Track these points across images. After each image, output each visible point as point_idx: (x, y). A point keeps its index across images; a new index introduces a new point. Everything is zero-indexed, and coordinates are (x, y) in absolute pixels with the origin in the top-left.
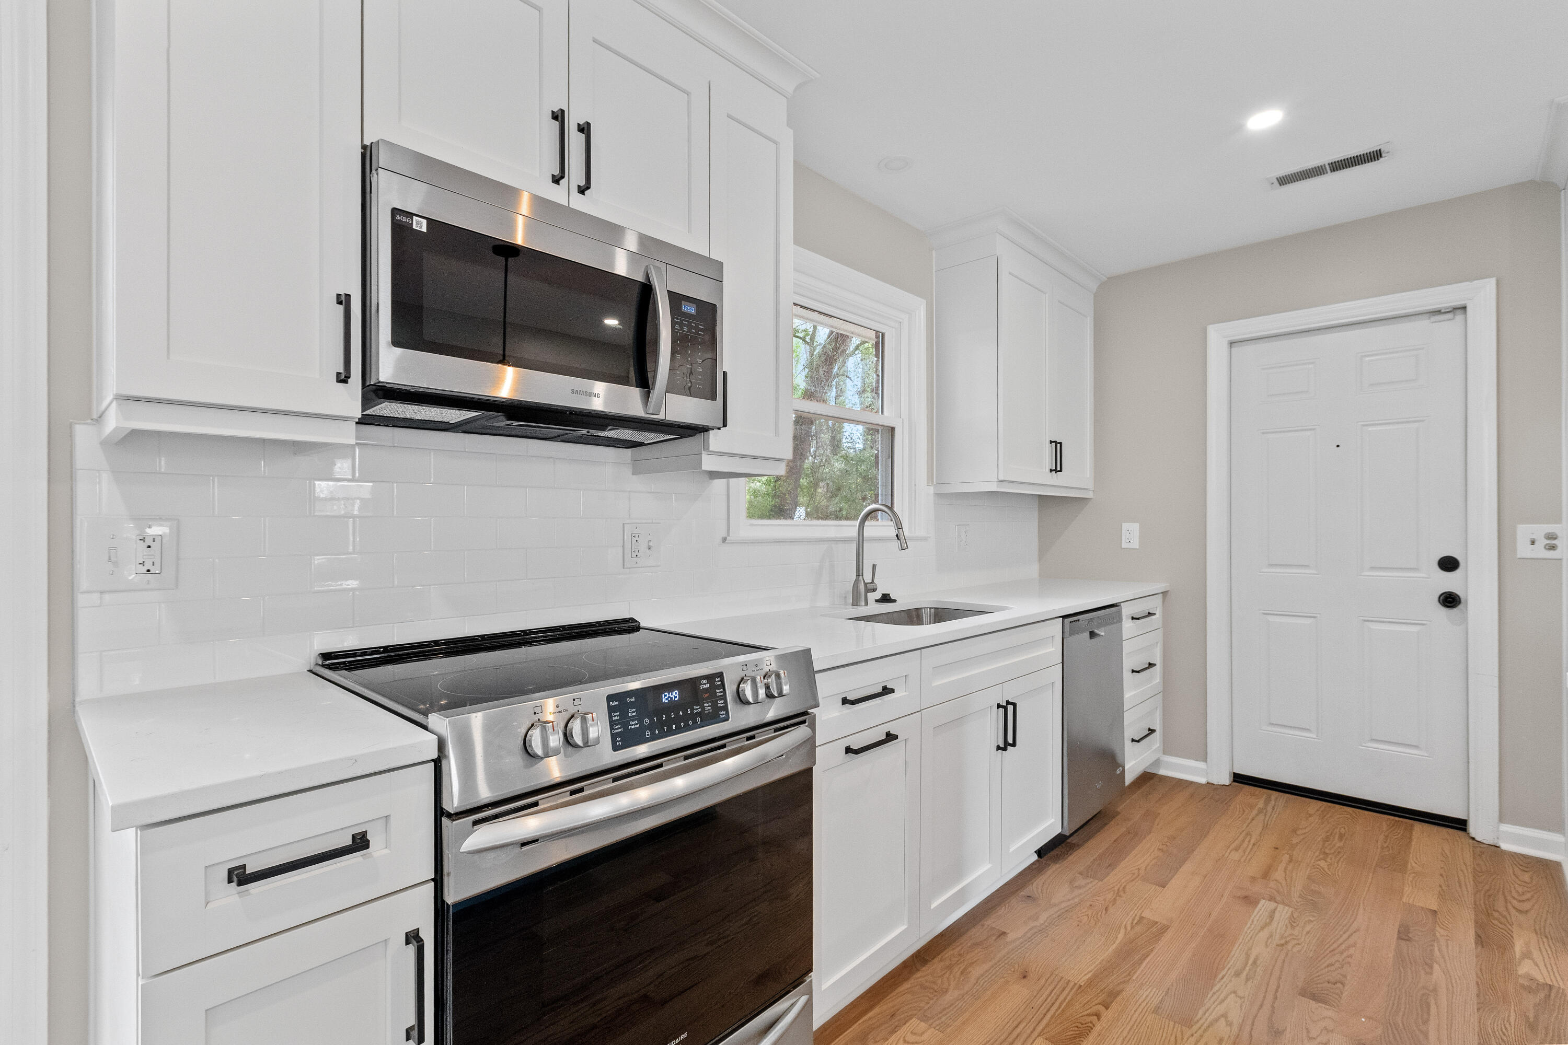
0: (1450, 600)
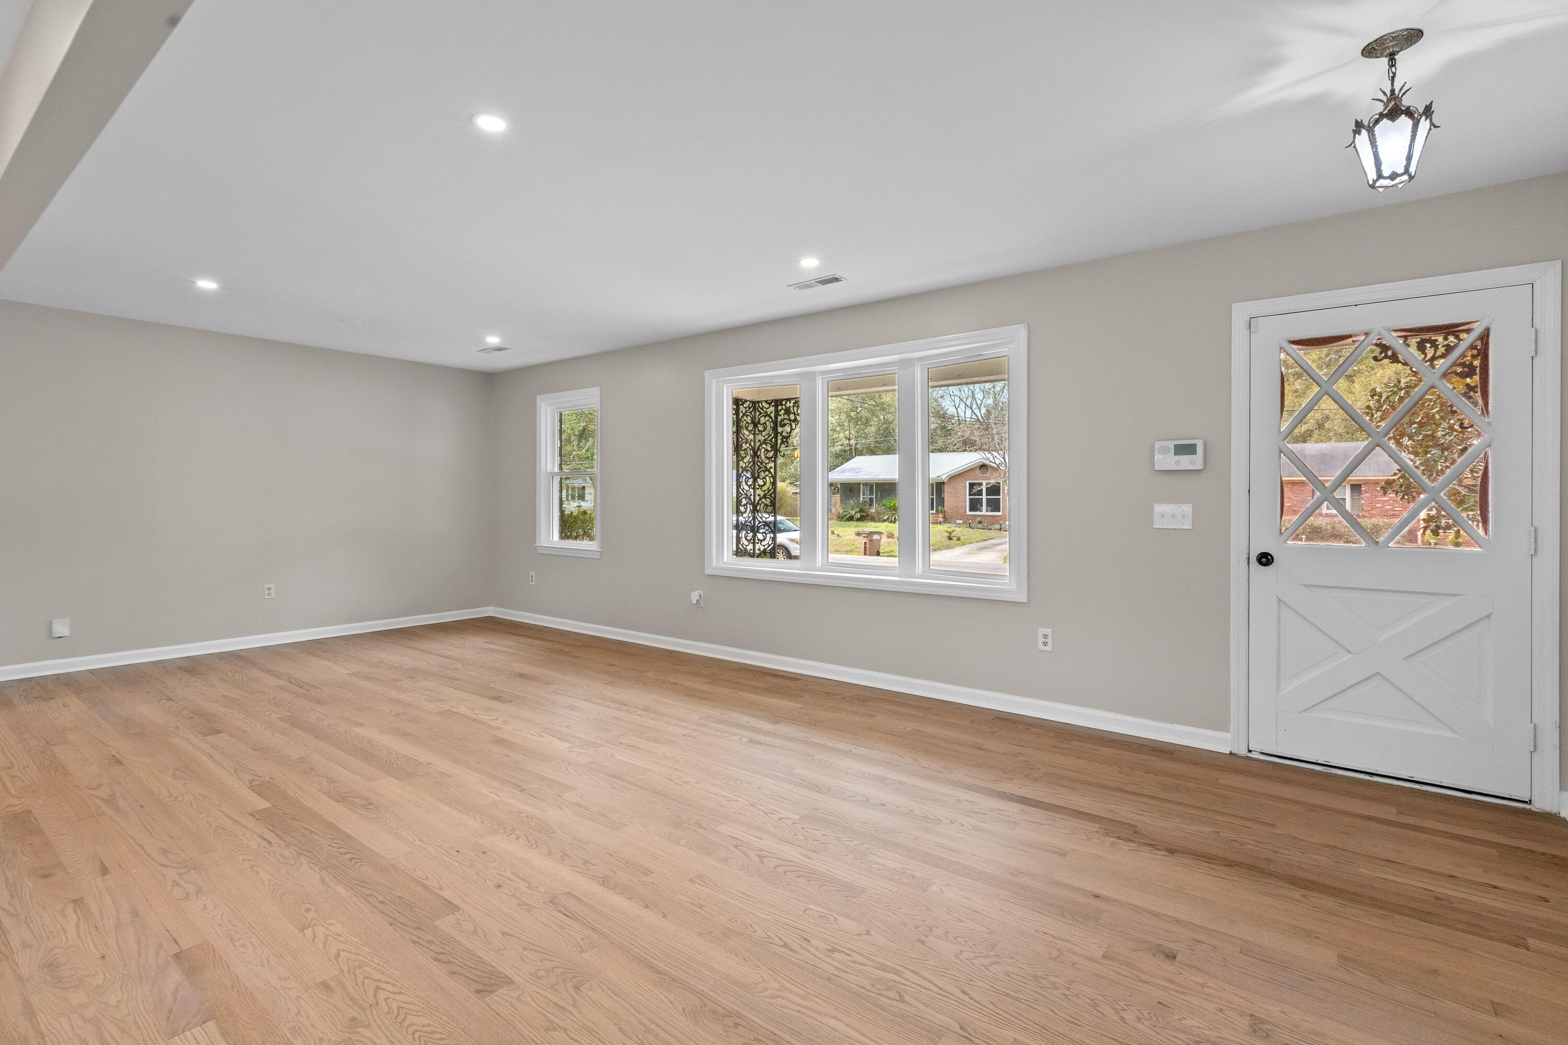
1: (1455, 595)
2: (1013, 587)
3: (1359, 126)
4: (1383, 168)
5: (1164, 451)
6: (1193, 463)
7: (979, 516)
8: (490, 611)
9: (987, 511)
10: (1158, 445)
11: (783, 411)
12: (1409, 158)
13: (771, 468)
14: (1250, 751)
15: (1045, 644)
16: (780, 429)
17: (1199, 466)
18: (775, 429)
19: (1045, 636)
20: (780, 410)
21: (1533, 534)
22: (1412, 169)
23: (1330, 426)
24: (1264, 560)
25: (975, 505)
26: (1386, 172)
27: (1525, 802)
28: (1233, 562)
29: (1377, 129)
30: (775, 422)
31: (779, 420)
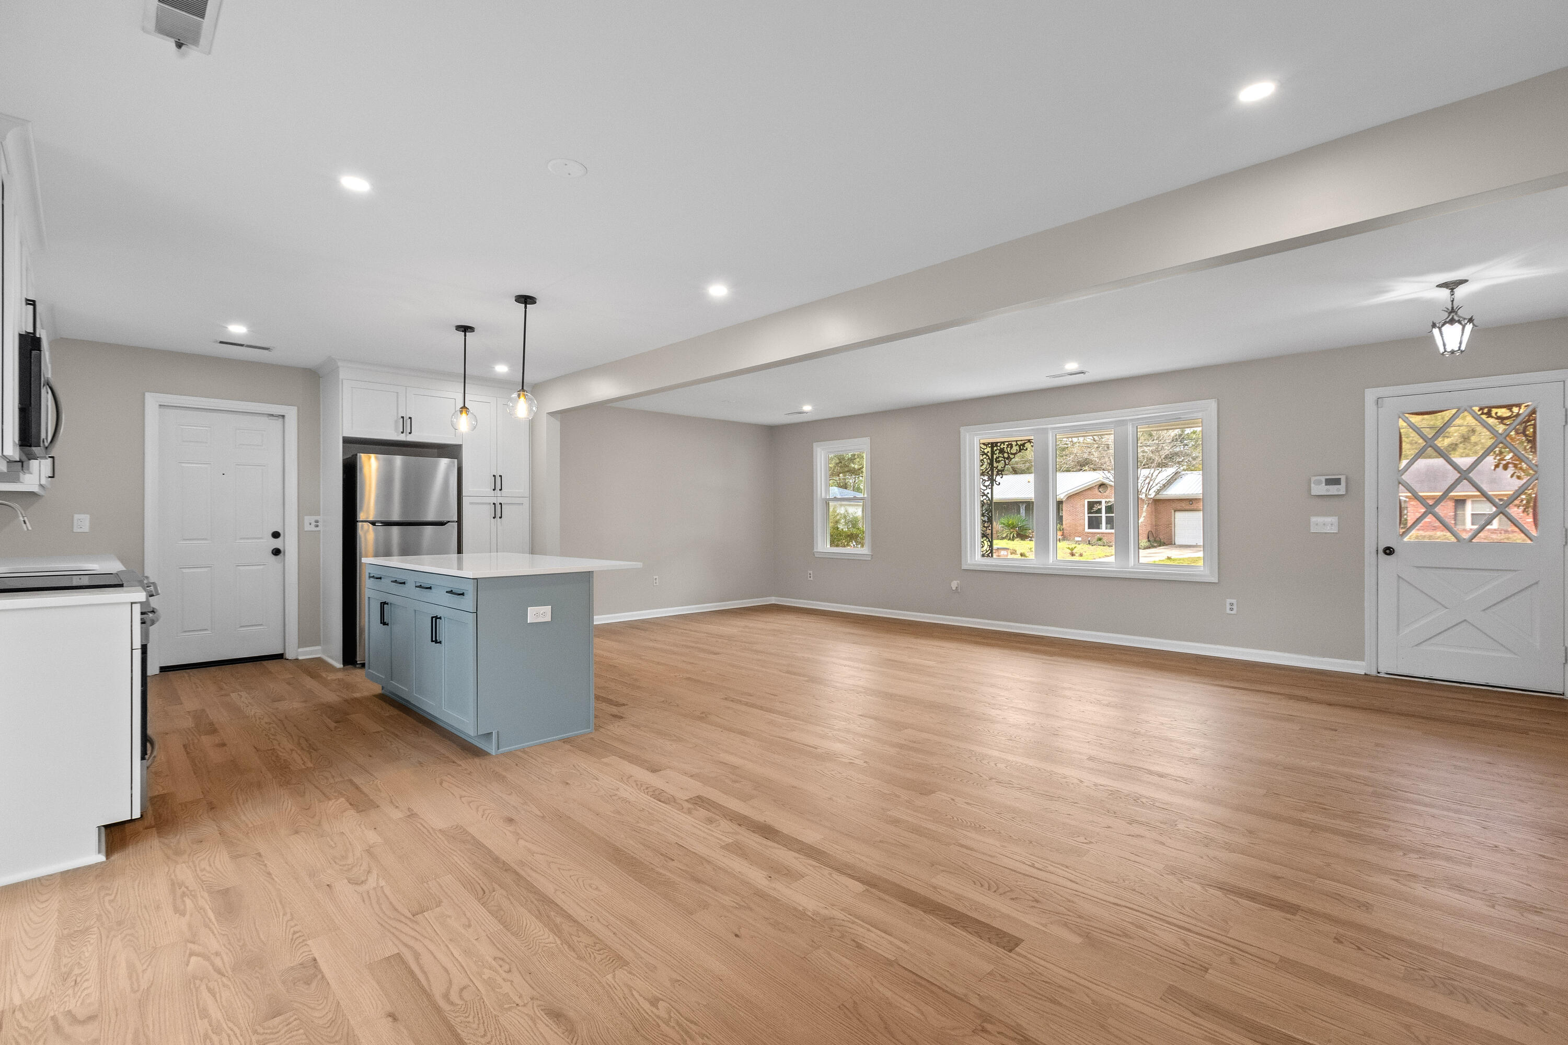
0: (277, 552)
1: (1515, 571)
2: (1207, 572)
3: (1434, 325)
4: (1446, 347)
5: (1318, 483)
6: (1338, 490)
7: (1098, 533)
8: (773, 600)
9: (1106, 529)
10: (1313, 479)
11: (998, 451)
12: (1461, 343)
13: (988, 493)
14: (1379, 673)
15: (1232, 609)
16: (995, 464)
17: (1342, 492)
18: (991, 464)
19: (1232, 604)
20: (996, 450)
21: (1564, 533)
22: (1463, 348)
23: (1476, 440)
24: (1388, 551)
25: (1094, 523)
26: (1449, 349)
27: (1561, 695)
28: (1366, 552)
29: (1443, 329)
30: (992, 460)
31: (995, 457)
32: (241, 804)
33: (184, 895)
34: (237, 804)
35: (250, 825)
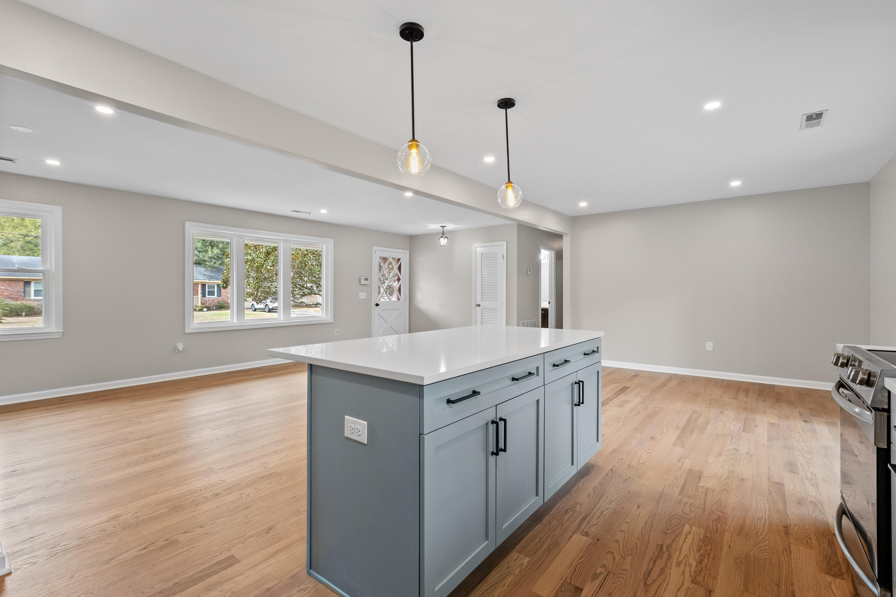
1: (398, 309)
5: (363, 279)
15: (337, 334)
17: (368, 283)
19: (337, 331)
24: (377, 305)
28: (373, 306)
32: (764, 518)
33: (812, 480)
34: (767, 520)
35: (765, 498)
